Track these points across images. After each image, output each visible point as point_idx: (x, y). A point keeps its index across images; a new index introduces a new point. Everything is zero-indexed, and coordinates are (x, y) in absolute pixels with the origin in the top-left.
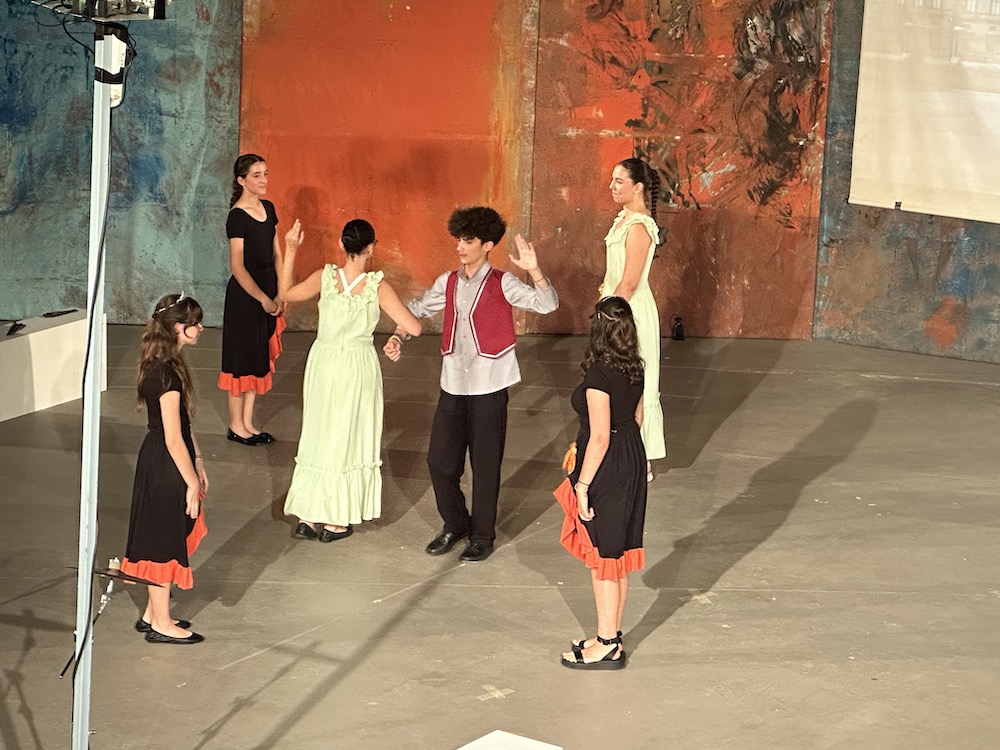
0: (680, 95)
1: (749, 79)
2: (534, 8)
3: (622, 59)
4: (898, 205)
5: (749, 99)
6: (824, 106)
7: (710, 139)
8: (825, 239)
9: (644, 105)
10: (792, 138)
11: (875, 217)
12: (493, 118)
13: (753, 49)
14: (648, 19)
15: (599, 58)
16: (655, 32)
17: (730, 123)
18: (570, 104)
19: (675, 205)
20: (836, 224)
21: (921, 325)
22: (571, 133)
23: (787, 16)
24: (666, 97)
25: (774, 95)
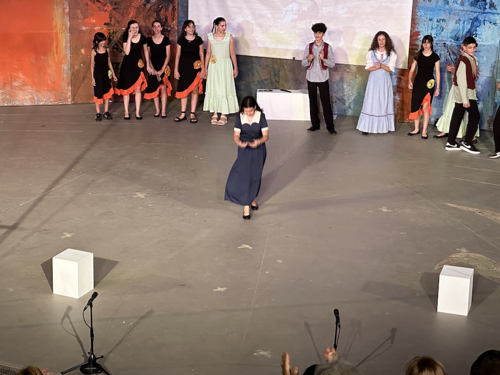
0: (123, 13)
1: (148, 6)
5: (149, 13)
6: (176, 15)
9: (110, 17)
10: (166, 27)
12: (54, 24)
17: (142, 23)
18: (82, 18)
22: (84, 28)
24: (118, 14)
25: (158, 12)
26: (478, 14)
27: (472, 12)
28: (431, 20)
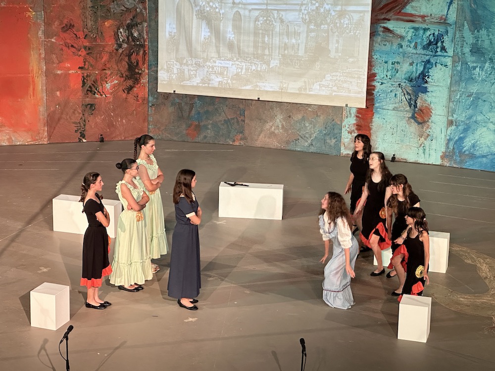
0: (97, 57)
1: (120, 51)
2: (42, 28)
3: (75, 45)
4: (175, 91)
5: (121, 58)
6: (147, 59)
7: (108, 72)
8: (150, 105)
9: (84, 61)
10: (137, 71)
11: (167, 96)
12: (31, 68)
13: (121, 40)
14: (83, 31)
15: (67, 45)
16: (86, 35)
17: (115, 66)
18: (58, 62)
19: (98, 96)
20: (154, 99)
21: (185, 132)
22: (59, 72)
23: (132, 28)
24: (92, 58)
25: (129, 56)
26: (430, 56)
27: (424, 54)
28: (386, 62)
